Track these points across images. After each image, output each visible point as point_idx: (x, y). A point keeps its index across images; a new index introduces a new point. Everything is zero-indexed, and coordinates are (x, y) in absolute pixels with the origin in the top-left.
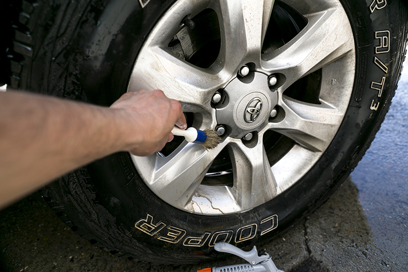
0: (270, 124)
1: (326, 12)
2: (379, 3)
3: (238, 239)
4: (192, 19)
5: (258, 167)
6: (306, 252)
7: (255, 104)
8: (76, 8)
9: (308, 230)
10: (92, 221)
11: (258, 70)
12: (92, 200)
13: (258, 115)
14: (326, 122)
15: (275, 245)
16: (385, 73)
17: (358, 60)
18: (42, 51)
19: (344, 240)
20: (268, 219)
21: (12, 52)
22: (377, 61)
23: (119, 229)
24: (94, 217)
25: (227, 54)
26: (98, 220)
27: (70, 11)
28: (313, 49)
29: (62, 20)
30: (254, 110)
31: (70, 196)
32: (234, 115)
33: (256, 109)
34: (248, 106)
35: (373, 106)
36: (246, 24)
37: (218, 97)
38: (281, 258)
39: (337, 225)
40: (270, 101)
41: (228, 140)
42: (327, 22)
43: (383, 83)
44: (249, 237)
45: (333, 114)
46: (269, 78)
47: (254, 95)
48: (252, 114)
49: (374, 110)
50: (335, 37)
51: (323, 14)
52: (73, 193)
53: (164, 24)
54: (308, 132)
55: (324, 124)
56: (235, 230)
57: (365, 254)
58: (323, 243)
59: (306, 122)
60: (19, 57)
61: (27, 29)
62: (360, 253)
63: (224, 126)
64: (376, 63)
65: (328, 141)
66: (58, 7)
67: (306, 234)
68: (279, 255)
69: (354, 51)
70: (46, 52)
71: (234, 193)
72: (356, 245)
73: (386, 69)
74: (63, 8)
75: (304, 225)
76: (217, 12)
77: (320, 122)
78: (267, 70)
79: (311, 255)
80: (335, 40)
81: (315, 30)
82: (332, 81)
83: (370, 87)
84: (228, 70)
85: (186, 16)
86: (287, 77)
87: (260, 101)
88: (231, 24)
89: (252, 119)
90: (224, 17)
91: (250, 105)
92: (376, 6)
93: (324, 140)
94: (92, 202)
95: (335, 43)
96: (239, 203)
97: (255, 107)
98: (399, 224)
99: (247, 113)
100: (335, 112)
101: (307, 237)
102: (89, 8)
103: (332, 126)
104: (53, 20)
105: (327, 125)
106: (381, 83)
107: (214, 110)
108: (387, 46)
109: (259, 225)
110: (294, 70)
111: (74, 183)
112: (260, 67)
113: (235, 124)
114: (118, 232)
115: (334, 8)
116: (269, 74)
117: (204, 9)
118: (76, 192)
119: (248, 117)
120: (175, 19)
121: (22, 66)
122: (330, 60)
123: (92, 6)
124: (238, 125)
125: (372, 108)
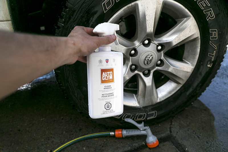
0: (157, 67)
1: (185, 19)
2: (211, 16)
3: (136, 119)
4: (125, 19)
5: (149, 87)
6: (169, 132)
7: (149, 57)
8: (81, 12)
9: (173, 123)
10: (75, 96)
11: (152, 42)
12: (76, 87)
13: (151, 62)
14: (184, 70)
15: (155, 127)
16: (215, 49)
17: (202, 42)
18: (67, 26)
19: (190, 130)
20: (152, 112)
21: (57, 26)
22: (211, 43)
23: (85, 102)
24: (76, 94)
25: (139, 34)
26: (77, 96)
27: (79, 13)
28: (178, 35)
29: (76, 16)
30: (149, 59)
31: (68, 83)
32: (140, 61)
33: (150, 59)
34: (146, 57)
35: (209, 65)
36: (147, 22)
37: (133, 52)
38: (156, 132)
39: (188, 123)
40: (157, 56)
41: (136, 72)
42: (186, 23)
43: (214, 54)
44: (141, 119)
45: (188, 66)
46: (157, 46)
47: (149, 53)
48: (147, 61)
49: (209, 67)
50: (190, 30)
51: (184, 19)
52: (70, 82)
53: (113, 19)
54: (175, 73)
55: (183, 71)
56: (135, 114)
57: (199, 138)
58: (178, 129)
59: (174, 68)
60: (59, 28)
61: (63, 18)
62: (196, 137)
63: (135, 65)
64: (211, 44)
65: (185, 79)
66: (75, 11)
67: (171, 124)
68: (155, 131)
69: (199, 37)
70: (68, 26)
71: (137, 97)
72: (195, 133)
73: (216, 48)
74: (77, 11)
75: (171, 121)
76: (135, 16)
77: (181, 69)
78: (156, 42)
79: (172, 133)
80: (190, 32)
81: (180, 27)
82: (189, 51)
83: (207, 55)
84: (139, 41)
85: (122, 17)
86: (166, 46)
87: (152, 56)
88: (141, 21)
89: (147, 63)
90: (138, 18)
91: (147, 57)
92: (210, 18)
93: (184, 79)
94: (76, 88)
95: (190, 33)
96: (139, 103)
97: (149, 58)
98: (221, 127)
99: (145, 61)
100: (189, 66)
101: (171, 126)
102: (86, 12)
103: (188, 72)
104: (72, 16)
105: (185, 71)
106: (213, 54)
107: (131, 57)
108: (216, 36)
109: (147, 114)
110: (169, 43)
111: (70, 78)
112: (153, 41)
113: (140, 65)
114: (84, 103)
115: (189, 18)
116: (157, 44)
117: (130, 14)
118: (71, 82)
119: (146, 62)
120: (117, 18)
121: (60, 31)
122: (187, 41)
123: (86, 11)
124: (141, 66)
125: (209, 66)
